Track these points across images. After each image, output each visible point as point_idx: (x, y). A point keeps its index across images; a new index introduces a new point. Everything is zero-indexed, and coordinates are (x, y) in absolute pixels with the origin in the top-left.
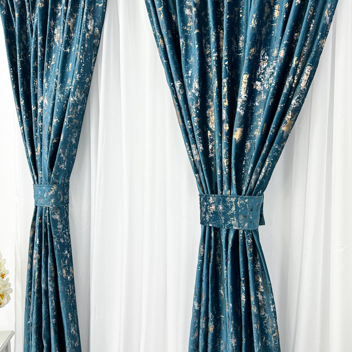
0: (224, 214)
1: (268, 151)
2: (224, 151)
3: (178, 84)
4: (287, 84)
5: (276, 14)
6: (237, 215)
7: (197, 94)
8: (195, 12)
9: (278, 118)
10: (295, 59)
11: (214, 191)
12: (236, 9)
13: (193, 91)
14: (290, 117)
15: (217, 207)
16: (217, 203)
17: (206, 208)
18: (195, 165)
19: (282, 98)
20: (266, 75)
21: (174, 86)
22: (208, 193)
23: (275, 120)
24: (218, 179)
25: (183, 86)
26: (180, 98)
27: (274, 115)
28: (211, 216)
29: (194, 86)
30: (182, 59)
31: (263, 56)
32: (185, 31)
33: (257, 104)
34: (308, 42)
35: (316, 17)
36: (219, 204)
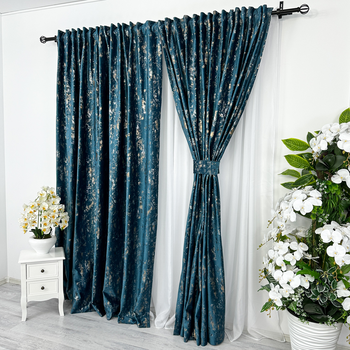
0: (206, 168)
1: (224, 142)
2: (206, 141)
3: (186, 111)
4: (232, 116)
5: (230, 87)
6: (211, 169)
7: (195, 116)
8: (195, 80)
9: (228, 129)
10: (236, 107)
11: (201, 159)
12: (213, 82)
13: (194, 115)
14: (233, 129)
15: (202, 165)
16: (203, 164)
17: (198, 166)
18: (193, 147)
19: (230, 121)
20: (225, 112)
21: (184, 112)
22: (198, 159)
23: (227, 129)
24: (203, 153)
25: (188, 112)
26: (187, 117)
27: (227, 127)
28: (200, 169)
29: (194, 113)
30: (189, 100)
31: (224, 104)
32: (190, 88)
33: (221, 123)
34: (241, 100)
35: (245, 91)
36: (204, 164)
